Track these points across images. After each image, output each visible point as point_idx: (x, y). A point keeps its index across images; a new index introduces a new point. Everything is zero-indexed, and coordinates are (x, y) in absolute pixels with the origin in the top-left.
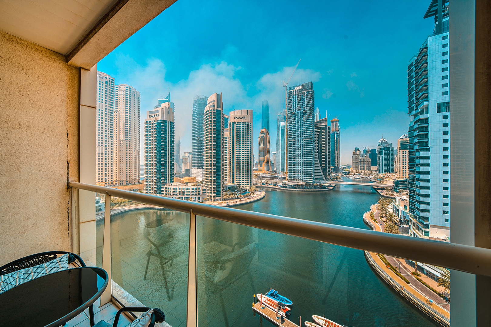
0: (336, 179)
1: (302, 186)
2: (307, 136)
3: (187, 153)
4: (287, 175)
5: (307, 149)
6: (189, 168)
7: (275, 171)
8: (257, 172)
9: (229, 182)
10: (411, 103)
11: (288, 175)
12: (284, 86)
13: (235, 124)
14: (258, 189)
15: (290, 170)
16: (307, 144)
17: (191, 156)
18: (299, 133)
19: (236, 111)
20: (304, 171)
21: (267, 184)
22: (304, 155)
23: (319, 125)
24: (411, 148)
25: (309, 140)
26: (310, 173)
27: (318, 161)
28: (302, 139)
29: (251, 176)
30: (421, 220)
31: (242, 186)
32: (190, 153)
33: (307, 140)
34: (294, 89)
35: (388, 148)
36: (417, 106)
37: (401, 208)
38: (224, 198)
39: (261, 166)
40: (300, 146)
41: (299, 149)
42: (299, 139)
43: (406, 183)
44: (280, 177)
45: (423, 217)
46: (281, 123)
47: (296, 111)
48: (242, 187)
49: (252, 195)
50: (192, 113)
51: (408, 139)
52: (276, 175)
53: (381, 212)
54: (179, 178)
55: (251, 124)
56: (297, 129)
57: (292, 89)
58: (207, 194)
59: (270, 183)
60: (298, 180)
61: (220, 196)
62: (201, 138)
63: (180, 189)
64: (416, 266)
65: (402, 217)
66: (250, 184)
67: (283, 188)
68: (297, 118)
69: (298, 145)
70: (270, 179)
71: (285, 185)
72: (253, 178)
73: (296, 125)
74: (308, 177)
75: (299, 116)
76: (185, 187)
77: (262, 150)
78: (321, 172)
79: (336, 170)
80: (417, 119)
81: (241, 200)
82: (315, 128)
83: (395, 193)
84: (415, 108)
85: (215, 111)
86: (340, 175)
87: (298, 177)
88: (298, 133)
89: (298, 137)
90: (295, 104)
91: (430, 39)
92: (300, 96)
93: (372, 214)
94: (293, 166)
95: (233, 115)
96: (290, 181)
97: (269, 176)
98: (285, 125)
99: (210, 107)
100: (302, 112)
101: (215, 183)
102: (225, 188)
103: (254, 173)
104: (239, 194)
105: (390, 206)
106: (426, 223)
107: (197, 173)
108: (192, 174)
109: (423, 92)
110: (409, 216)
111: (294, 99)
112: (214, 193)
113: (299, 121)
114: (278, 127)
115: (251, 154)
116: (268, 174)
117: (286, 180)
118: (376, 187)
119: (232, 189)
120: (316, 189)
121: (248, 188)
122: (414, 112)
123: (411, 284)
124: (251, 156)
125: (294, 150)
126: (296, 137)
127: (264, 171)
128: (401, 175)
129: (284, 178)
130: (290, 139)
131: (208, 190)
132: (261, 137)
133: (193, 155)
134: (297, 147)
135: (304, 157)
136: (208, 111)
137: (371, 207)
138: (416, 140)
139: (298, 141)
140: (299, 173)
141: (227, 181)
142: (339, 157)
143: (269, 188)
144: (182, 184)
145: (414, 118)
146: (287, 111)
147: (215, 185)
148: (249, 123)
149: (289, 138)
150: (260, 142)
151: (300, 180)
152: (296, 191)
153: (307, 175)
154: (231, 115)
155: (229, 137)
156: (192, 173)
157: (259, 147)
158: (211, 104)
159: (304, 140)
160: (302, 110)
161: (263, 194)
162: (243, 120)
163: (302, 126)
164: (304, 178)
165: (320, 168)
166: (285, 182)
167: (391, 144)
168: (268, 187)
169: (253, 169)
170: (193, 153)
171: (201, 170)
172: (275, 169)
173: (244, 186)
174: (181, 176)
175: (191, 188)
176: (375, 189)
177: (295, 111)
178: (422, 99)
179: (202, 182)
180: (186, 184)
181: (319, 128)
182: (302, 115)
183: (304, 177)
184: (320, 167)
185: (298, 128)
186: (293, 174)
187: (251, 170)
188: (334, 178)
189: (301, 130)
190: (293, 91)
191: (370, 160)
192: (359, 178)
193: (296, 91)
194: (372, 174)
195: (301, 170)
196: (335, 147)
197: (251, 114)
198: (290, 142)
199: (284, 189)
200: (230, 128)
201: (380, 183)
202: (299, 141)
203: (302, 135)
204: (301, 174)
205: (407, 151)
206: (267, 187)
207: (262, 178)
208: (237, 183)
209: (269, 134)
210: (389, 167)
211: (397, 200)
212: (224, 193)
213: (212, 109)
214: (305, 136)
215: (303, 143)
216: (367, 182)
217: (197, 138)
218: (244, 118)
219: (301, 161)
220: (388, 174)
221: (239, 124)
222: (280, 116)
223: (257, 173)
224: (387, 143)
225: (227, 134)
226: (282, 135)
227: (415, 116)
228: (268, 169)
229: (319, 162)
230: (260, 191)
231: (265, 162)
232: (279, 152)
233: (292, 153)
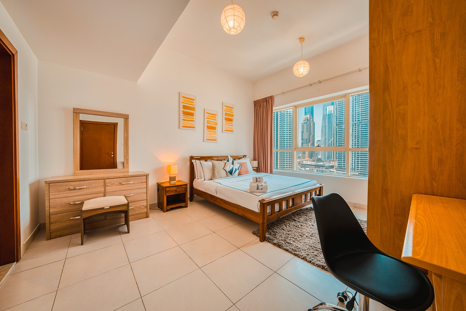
2: (361, 120)
4: (335, 164)
5: (361, 135)
7: (320, 159)
8: (300, 159)
11: (337, 163)
15: (339, 158)
16: (361, 129)
20: (357, 159)
25: (364, 124)
28: (355, 123)
33: (361, 125)
44: (327, 165)
46: (327, 107)
52: (321, 163)
70: (315, 167)
74: (362, 166)
77: (306, 136)
94: (343, 154)
96: (339, 170)
97: (314, 164)
98: (333, 109)
103: (296, 160)
114: (323, 112)
116: (312, 161)
127: (307, 158)
129: (332, 167)
130: (339, 124)
132: (305, 123)
135: (357, 143)
150: (303, 129)
153: (361, 163)
157: (302, 134)
159: (358, 124)
166: (333, 170)
172: (320, 157)
183: (357, 165)
186: (344, 163)
195: (354, 158)
198: (340, 127)
204: (354, 162)
207: (306, 166)
209: (313, 120)
214: (358, 120)
215: (357, 128)
223: (299, 161)
226: (328, 120)
228: (312, 157)
232: (325, 139)
233: (342, 139)
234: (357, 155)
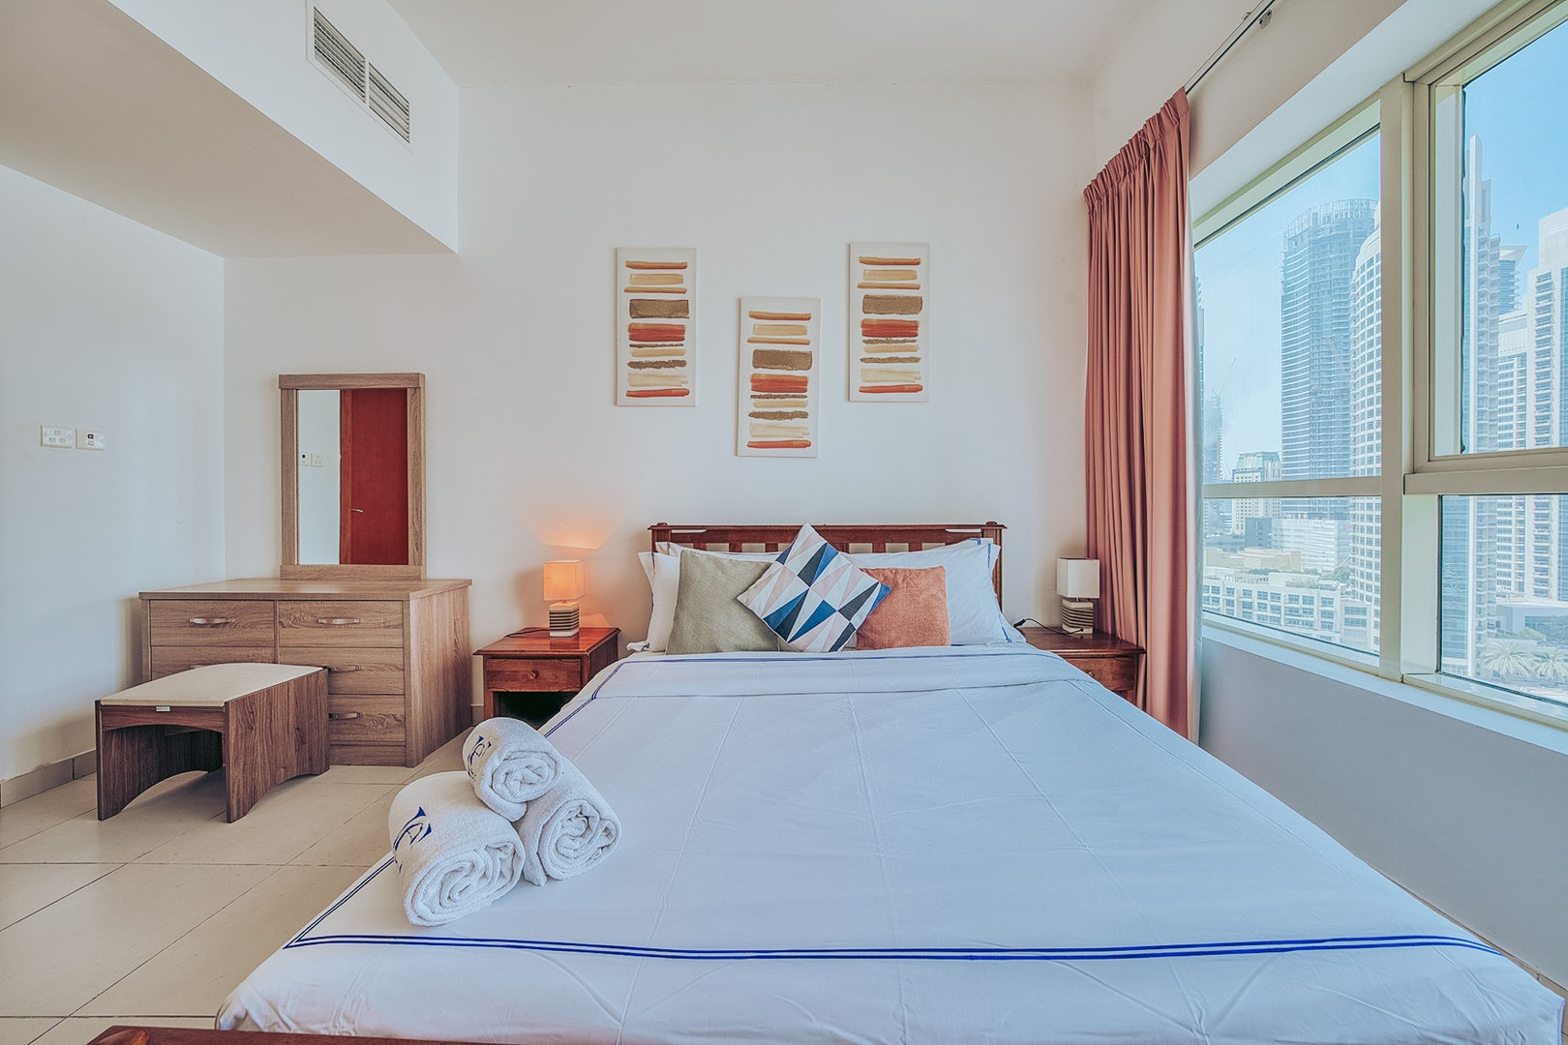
3: (1254, 455)
6: (1265, 514)
17: (1274, 467)
50: (1280, 293)
54: (1220, 551)
61: (1463, 656)
62: (1330, 385)
63: (1230, 591)
76: (1255, 588)
102: (1503, 619)
107: (1306, 534)
108: (1285, 539)
119: (1553, 629)
133: (1285, 459)
144: (1243, 575)
155: (1531, 356)
156: (1283, 533)
171: (1331, 525)
174: (1236, 544)
175: (1285, 593)
179: (1343, 575)
180: (1261, 577)
212: (1494, 642)
217: (1310, 388)
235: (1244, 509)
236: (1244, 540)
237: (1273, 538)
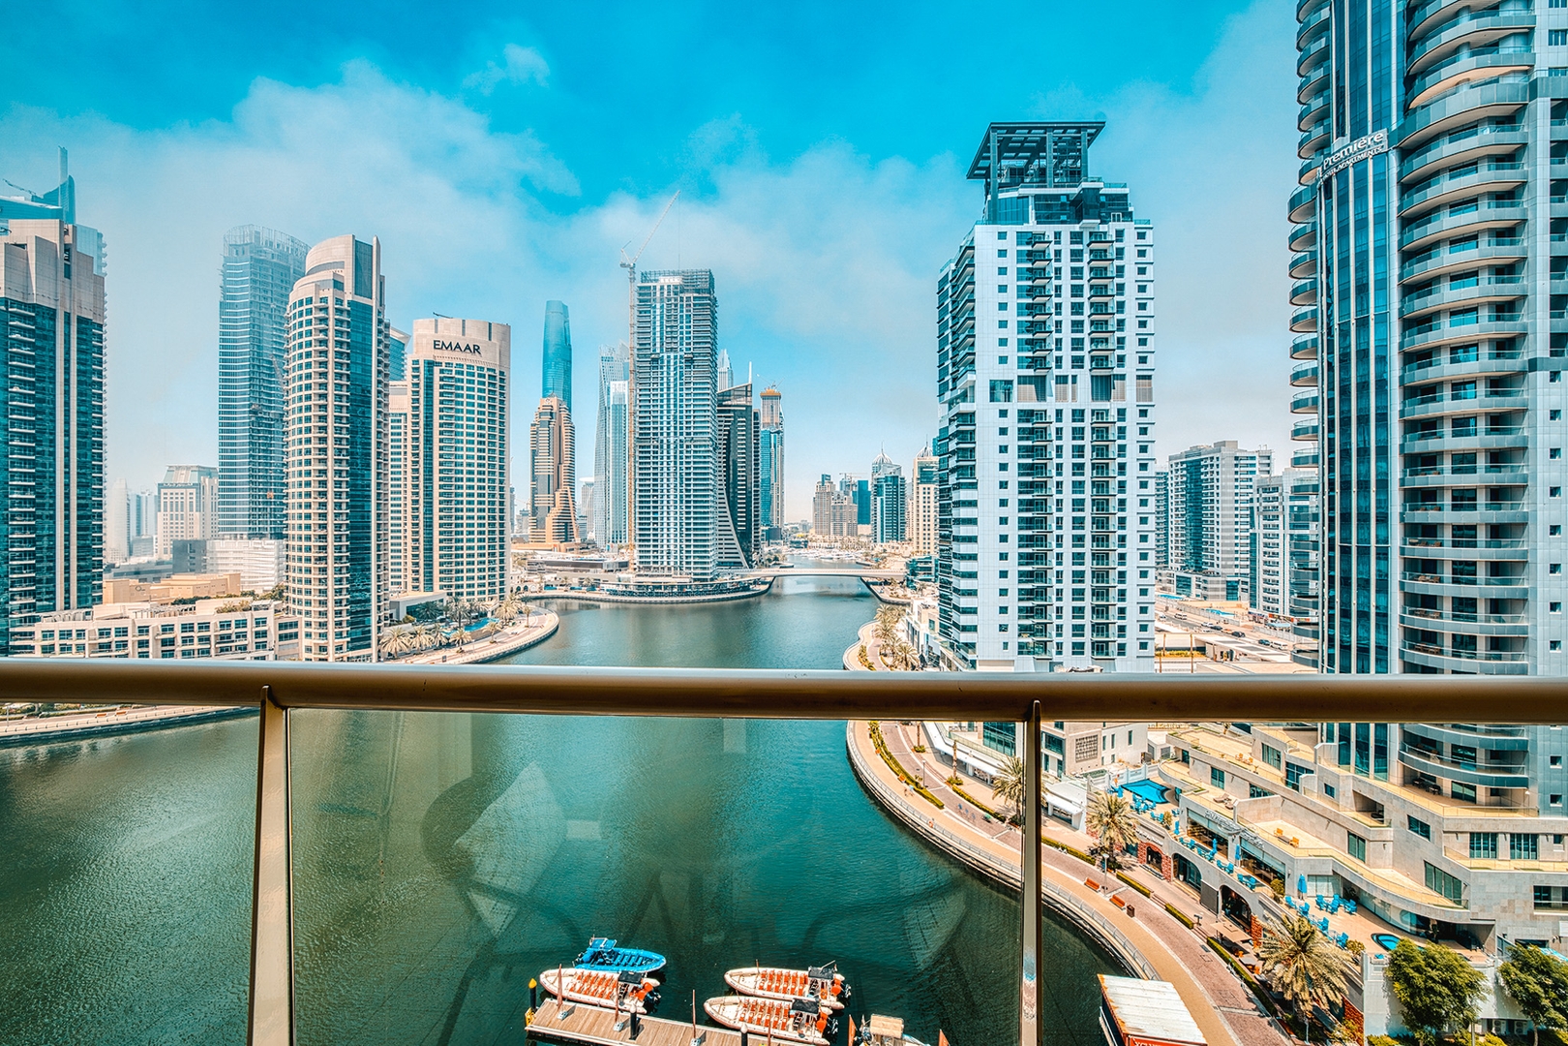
0: (775, 560)
1: (681, 587)
2: (695, 433)
3: (188, 468)
4: (633, 555)
5: (695, 474)
6: (197, 536)
7: (593, 543)
8: (526, 546)
9: (410, 587)
10: (943, 372)
11: (636, 554)
12: (623, 265)
13: (436, 370)
14: (531, 606)
15: (643, 539)
16: (694, 457)
17: (212, 484)
18: (672, 423)
19: (440, 319)
20: (687, 540)
21: (564, 588)
22: (687, 490)
23: (729, 403)
24: (943, 481)
25: (700, 446)
26: (705, 546)
27: (727, 510)
28: (681, 441)
29: (502, 561)
30: (962, 652)
31: (465, 597)
32: (207, 472)
33: (695, 446)
34: (656, 281)
35: (895, 478)
36: (954, 380)
37: (923, 628)
38: (387, 649)
39: (539, 524)
40: (675, 463)
41: (672, 470)
42: (672, 440)
43: (929, 565)
44: (609, 561)
45: (966, 644)
46: (612, 383)
47: (662, 350)
48: (467, 605)
49: (508, 630)
51: (937, 459)
52: (595, 556)
53: (881, 642)
55: (502, 373)
56: (665, 407)
57: (651, 281)
58: (305, 642)
59: (575, 582)
60: (669, 569)
62: (270, 408)
63: (144, 630)
64: (955, 763)
65: (926, 649)
66: (497, 591)
67: (619, 598)
68: (665, 374)
69: (668, 458)
70: (575, 571)
71: (626, 586)
72: (511, 569)
73: (662, 395)
74: (699, 557)
75: (672, 368)
76: (178, 621)
77: (546, 468)
78: (736, 541)
79: (773, 534)
80: (954, 411)
81: (462, 651)
82: (719, 411)
83: (909, 590)
84: (950, 387)
85: (345, 306)
86: (784, 549)
87: (668, 558)
88: (669, 423)
89: (668, 434)
90: (658, 329)
91: (978, 228)
92: (676, 305)
93: (863, 649)
94: (651, 526)
95: (426, 332)
96: (642, 572)
97: (571, 560)
98: (626, 392)
99: (318, 286)
100: (681, 357)
101: (344, 592)
102: (394, 611)
103: (512, 549)
104: (455, 629)
105: (901, 626)
106: (970, 657)
107: (246, 556)
108: (219, 562)
109: (967, 351)
110: (939, 645)
111: (658, 312)
112: (339, 635)
113: (672, 385)
114: (602, 397)
115: (501, 482)
116: (567, 551)
117: (630, 570)
118: (870, 580)
119: (421, 613)
120: (722, 593)
121: (490, 605)
122: (948, 395)
123: (946, 808)
124: (501, 489)
125: (656, 474)
126: (662, 434)
127: (550, 542)
128: (921, 549)
129: (624, 565)
130: (643, 436)
131: (308, 624)
132: (542, 424)
133: (223, 477)
134: (665, 464)
135: (687, 496)
136: (310, 301)
137: (860, 632)
138: (953, 463)
139: (668, 446)
140: (672, 548)
141: (399, 583)
142: (782, 500)
143: (570, 601)
145: (950, 409)
146: (632, 348)
147: (344, 603)
148: (497, 372)
149: (641, 434)
150: (535, 442)
151: (676, 568)
152: (661, 603)
153: (694, 552)
154: (420, 331)
155: (409, 417)
156: (219, 555)
157: (533, 459)
158: (327, 275)
159: (688, 443)
160: (681, 350)
161: (550, 620)
162: (468, 358)
163: (681, 401)
164: (687, 563)
165: (733, 532)
166: (627, 575)
167: (899, 469)
168: (567, 598)
169: (509, 535)
170: (222, 470)
171: (271, 545)
172: (591, 536)
173: (476, 597)
174: (160, 571)
175: (215, 620)
176: (868, 584)
177: (658, 351)
178: (965, 365)
179: (279, 594)
180: (186, 607)
181: (729, 411)
182: (681, 367)
183: (687, 557)
184: (732, 527)
185: (668, 405)
186: (654, 551)
187: (502, 540)
188: (769, 560)
189: (678, 414)
190: (655, 287)
191: (856, 510)
192: (830, 556)
193: (662, 288)
194: (860, 545)
195: (678, 538)
196: (773, 471)
197: (503, 339)
198: (643, 447)
199: (624, 598)
200: (416, 381)
201: (878, 567)
202: (672, 446)
203: (681, 428)
204: (678, 549)
205: (932, 487)
206: (563, 598)
207: (545, 567)
208: (445, 591)
209: (569, 417)
210: (896, 527)
211: (915, 610)
212: (387, 631)
213: (329, 293)
214: (688, 434)
215: (685, 454)
216: (849, 566)
217: (248, 405)
218: (477, 349)
219: (678, 510)
220: (894, 543)
221: (454, 370)
222: (609, 359)
223: (524, 551)
224: (890, 465)
225: (401, 400)
226: (614, 423)
227: (951, 403)
228: (566, 535)
229: (728, 514)
230: (537, 613)
231: (556, 511)
232: (607, 479)
233: (647, 482)
234: (687, 529)
235: (174, 530)
236: (170, 567)
237: (209, 561)
